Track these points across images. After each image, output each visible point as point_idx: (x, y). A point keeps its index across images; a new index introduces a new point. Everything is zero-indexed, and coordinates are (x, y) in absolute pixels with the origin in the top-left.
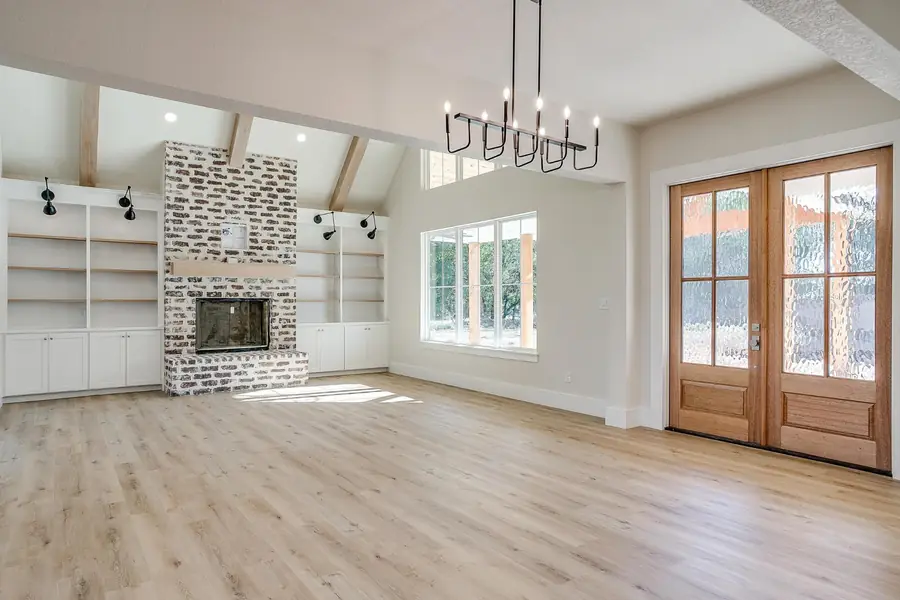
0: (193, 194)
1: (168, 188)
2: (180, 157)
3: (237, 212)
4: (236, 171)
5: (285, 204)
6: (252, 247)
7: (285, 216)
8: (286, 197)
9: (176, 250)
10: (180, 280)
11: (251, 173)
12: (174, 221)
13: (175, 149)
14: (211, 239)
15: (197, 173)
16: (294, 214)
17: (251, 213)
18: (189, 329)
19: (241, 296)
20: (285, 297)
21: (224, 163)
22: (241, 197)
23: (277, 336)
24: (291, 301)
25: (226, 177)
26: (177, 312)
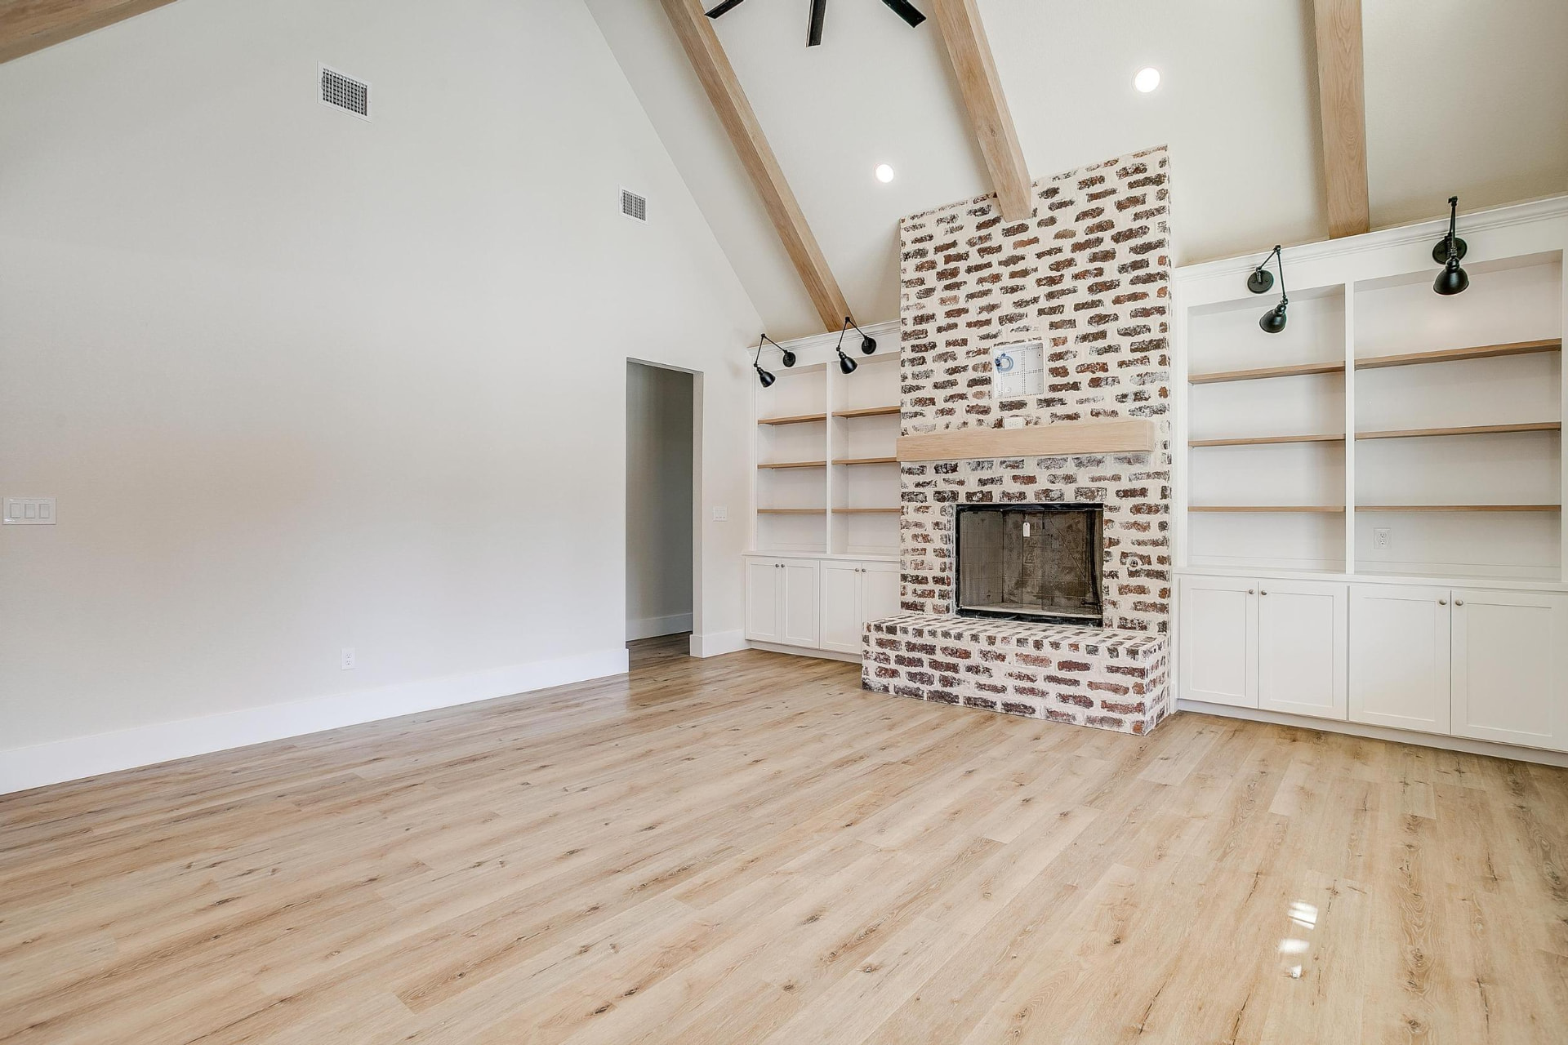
0: (943, 301)
1: (904, 303)
2: (921, 240)
3: (1021, 316)
4: (1023, 228)
5: (1136, 265)
6: (1054, 388)
7: (1134, 297)
8: (1134, 250)
9: (916, 414)
10: (922, 470)
11: (1052, 221)
12: (912, 361)
13: (915, 227)
14: (973, 383)
15: (948, 259)
16: (1160, 284)
17: (1053, 311)
18: (934, 566)
19: (1031, 499)
20: (1138, 500)
21: (995, 221)
22: (1029, 281)
23: (1113, 594)
24: (1151, 510)
25: (999, 249)
26: (918, 531)
